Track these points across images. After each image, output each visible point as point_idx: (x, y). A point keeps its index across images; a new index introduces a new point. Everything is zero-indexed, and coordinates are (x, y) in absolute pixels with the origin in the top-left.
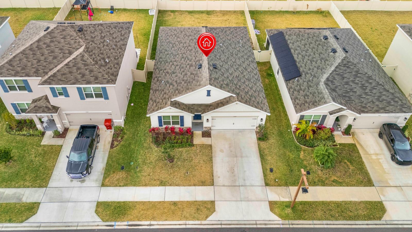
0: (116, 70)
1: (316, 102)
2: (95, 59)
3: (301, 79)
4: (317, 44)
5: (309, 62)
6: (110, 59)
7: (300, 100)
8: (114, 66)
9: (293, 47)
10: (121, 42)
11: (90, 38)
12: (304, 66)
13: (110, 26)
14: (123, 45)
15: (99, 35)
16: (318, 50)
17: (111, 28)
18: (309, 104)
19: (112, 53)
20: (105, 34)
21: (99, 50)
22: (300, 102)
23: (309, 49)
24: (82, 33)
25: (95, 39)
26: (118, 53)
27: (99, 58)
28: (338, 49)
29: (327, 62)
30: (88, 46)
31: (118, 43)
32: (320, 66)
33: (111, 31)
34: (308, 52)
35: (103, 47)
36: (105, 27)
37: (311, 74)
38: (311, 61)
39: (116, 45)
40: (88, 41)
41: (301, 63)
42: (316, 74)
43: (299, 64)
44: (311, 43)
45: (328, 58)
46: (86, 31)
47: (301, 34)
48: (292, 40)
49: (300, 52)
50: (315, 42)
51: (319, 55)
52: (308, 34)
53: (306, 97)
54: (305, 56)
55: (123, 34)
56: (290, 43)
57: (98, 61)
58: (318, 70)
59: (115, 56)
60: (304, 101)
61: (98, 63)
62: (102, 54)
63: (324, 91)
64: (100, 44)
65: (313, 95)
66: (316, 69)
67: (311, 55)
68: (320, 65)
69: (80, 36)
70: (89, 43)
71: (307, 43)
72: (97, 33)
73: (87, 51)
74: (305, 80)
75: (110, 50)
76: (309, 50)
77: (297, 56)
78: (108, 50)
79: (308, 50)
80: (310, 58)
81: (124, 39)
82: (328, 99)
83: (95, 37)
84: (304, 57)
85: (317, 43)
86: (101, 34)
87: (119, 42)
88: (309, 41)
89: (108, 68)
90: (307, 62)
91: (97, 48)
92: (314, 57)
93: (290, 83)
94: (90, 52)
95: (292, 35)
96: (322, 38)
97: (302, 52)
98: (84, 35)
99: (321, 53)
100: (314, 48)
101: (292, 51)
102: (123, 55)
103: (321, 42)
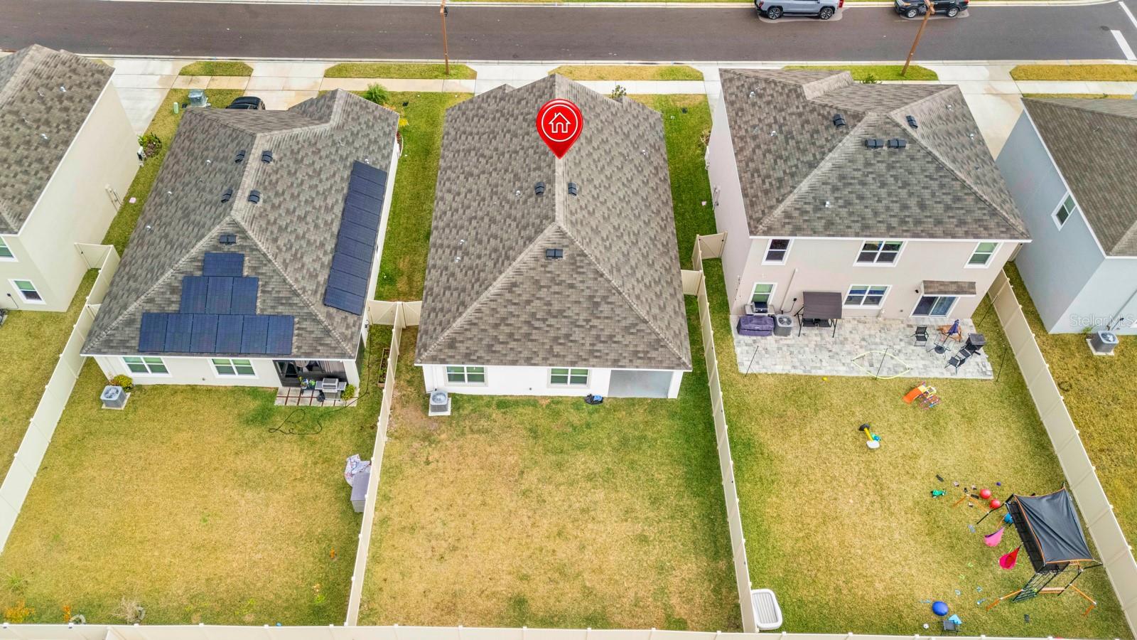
0: (730, 92)
1: (361, 106)
2: (773, 85)
3: (358, 158)
4: (281, 199)
5: (323, 176)
6: (749, 102)
7: (383, 128)
8: (736, 96)
9: (328, 236)
10: (747, 153)
11: (810, 119)
12: (337, 176)
13: (792, 175)
14: (742, 149)
15: (799, 138)
16: (289, 184)
17: (788, 171)
18: (373, 111)
19: (752, 115)
20: (788, 147)
21: (778, 106)
22: (385, 125)
23: (302, 204)
24: (830, 118)
25: (798, 122)
26: (742, 126)
27: (769, 91)
28: (256, 155)
29: (296, 148)
30: (802, 101)
31: (753, 146)
32: (313, 152)
33: (783, 166)
34: (310, 196)
35: (775, 118)
36: (800, 166)
37: (337, 151)
38: (319, 175)
39: (755, 138)
40: (808, 109)
41: (338, 187)
42: (330, 144)
43: (343, 188)
44: (288, 211)
45: (288, 154)
46: (827, 128)
47: (288, 256)
48: (318, 256)
49: (322, 212)
50: (280, 206)
51: (296, 172)
52: (275, 240)
53: (371, 124)
54: (321, 192)
55: (756, 175)
56: (325, 253)
57: (767, 86)
58: (321, 147)
59: (743, 114)
60: (376, 121)
61: (763, 82)
62: (769, 103)
63: (339, 110)
64: (784, 119)
65: (358, 118)
66: (322, 153)
67: (310, 187)
68: (310, 154)
69: (827, 109)
70: (804, 107)
71: (295, 219)
72: (805, 136)
73: (796, 91)
74: (354, 151)
75: (760, 120)
76: (304, 199)
77: (335, 207)
78: (762, 118)
79: (306, 201)
80: (315, 181)
81: (747, 165)
82: (341, 97)
83: (803, 126)
84: (323, 193)
85: (276, 201)
86: (797, 142)
87: (754, 151)
88: (288, 221)
89: (743, 85)
90: (327, 179)
91: (785, 107)
92: (306, 177)
93: (381, 166)
94: (790, 91)
95: (308, 270)
96: (260, 203)
97: (320, 207)
98: (823, 116)
99: (289, 173)
100: (292, 196)
101: (335, 228)
102: (730, 127)
103: (269, 197)
